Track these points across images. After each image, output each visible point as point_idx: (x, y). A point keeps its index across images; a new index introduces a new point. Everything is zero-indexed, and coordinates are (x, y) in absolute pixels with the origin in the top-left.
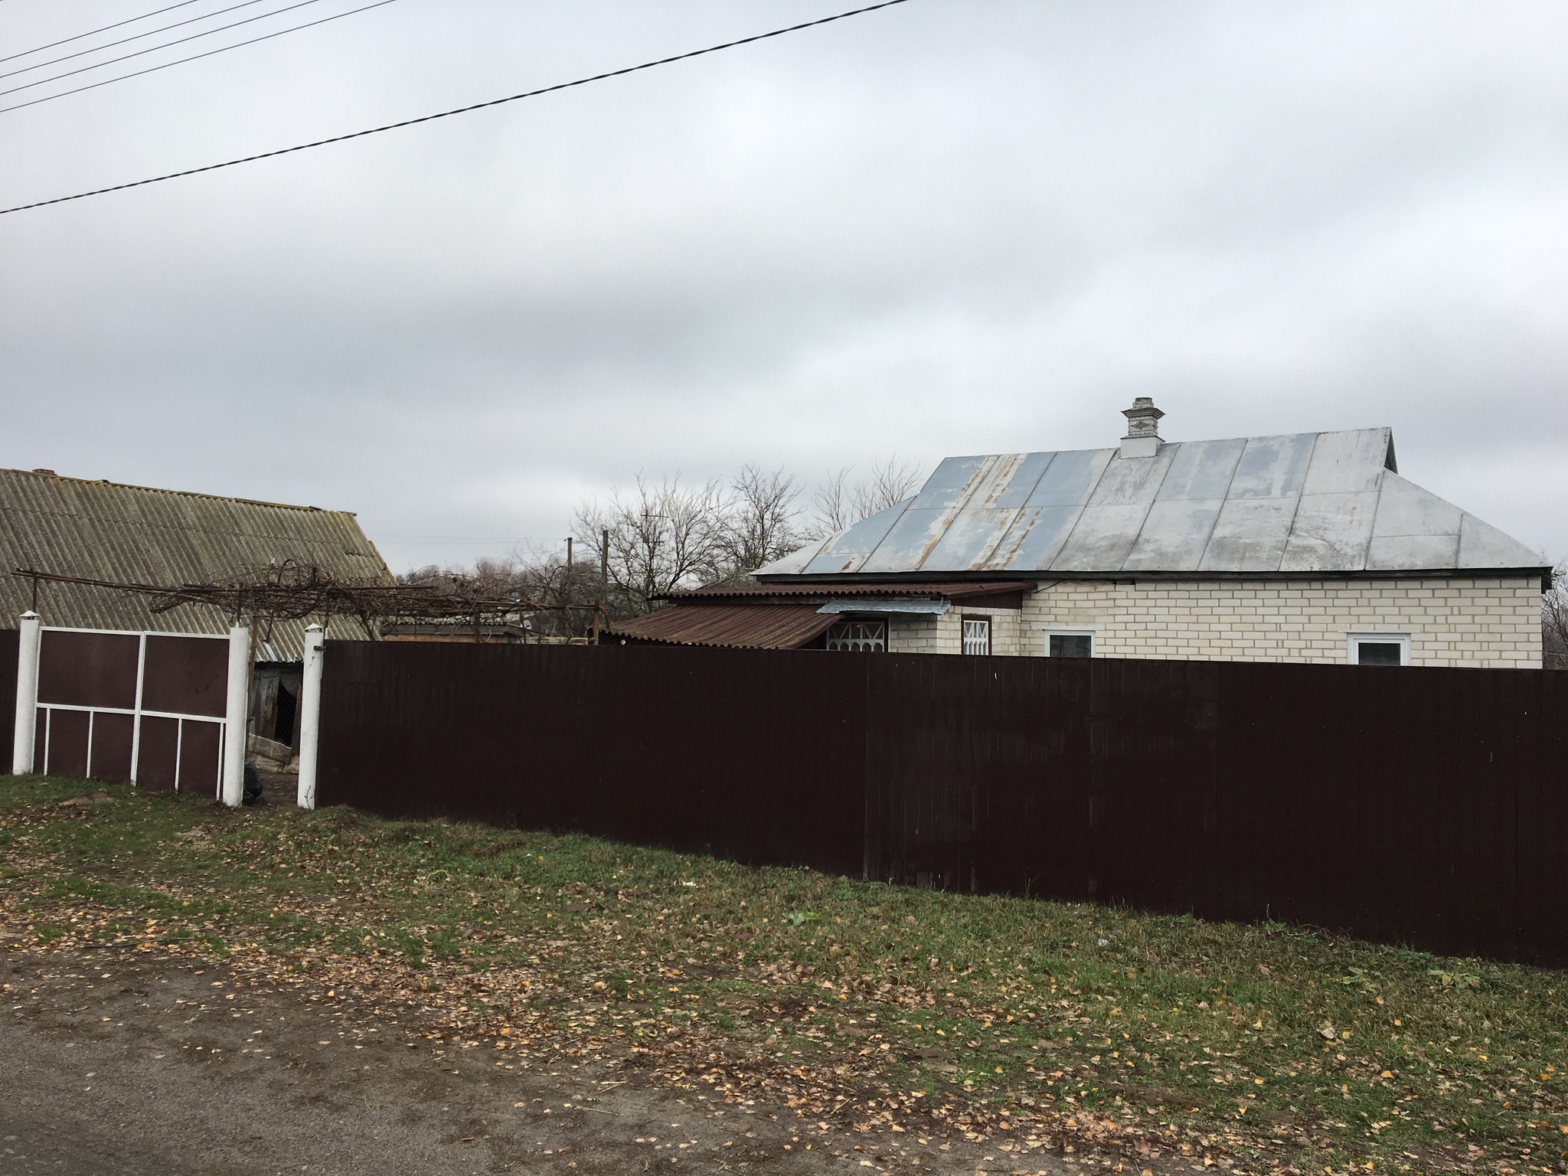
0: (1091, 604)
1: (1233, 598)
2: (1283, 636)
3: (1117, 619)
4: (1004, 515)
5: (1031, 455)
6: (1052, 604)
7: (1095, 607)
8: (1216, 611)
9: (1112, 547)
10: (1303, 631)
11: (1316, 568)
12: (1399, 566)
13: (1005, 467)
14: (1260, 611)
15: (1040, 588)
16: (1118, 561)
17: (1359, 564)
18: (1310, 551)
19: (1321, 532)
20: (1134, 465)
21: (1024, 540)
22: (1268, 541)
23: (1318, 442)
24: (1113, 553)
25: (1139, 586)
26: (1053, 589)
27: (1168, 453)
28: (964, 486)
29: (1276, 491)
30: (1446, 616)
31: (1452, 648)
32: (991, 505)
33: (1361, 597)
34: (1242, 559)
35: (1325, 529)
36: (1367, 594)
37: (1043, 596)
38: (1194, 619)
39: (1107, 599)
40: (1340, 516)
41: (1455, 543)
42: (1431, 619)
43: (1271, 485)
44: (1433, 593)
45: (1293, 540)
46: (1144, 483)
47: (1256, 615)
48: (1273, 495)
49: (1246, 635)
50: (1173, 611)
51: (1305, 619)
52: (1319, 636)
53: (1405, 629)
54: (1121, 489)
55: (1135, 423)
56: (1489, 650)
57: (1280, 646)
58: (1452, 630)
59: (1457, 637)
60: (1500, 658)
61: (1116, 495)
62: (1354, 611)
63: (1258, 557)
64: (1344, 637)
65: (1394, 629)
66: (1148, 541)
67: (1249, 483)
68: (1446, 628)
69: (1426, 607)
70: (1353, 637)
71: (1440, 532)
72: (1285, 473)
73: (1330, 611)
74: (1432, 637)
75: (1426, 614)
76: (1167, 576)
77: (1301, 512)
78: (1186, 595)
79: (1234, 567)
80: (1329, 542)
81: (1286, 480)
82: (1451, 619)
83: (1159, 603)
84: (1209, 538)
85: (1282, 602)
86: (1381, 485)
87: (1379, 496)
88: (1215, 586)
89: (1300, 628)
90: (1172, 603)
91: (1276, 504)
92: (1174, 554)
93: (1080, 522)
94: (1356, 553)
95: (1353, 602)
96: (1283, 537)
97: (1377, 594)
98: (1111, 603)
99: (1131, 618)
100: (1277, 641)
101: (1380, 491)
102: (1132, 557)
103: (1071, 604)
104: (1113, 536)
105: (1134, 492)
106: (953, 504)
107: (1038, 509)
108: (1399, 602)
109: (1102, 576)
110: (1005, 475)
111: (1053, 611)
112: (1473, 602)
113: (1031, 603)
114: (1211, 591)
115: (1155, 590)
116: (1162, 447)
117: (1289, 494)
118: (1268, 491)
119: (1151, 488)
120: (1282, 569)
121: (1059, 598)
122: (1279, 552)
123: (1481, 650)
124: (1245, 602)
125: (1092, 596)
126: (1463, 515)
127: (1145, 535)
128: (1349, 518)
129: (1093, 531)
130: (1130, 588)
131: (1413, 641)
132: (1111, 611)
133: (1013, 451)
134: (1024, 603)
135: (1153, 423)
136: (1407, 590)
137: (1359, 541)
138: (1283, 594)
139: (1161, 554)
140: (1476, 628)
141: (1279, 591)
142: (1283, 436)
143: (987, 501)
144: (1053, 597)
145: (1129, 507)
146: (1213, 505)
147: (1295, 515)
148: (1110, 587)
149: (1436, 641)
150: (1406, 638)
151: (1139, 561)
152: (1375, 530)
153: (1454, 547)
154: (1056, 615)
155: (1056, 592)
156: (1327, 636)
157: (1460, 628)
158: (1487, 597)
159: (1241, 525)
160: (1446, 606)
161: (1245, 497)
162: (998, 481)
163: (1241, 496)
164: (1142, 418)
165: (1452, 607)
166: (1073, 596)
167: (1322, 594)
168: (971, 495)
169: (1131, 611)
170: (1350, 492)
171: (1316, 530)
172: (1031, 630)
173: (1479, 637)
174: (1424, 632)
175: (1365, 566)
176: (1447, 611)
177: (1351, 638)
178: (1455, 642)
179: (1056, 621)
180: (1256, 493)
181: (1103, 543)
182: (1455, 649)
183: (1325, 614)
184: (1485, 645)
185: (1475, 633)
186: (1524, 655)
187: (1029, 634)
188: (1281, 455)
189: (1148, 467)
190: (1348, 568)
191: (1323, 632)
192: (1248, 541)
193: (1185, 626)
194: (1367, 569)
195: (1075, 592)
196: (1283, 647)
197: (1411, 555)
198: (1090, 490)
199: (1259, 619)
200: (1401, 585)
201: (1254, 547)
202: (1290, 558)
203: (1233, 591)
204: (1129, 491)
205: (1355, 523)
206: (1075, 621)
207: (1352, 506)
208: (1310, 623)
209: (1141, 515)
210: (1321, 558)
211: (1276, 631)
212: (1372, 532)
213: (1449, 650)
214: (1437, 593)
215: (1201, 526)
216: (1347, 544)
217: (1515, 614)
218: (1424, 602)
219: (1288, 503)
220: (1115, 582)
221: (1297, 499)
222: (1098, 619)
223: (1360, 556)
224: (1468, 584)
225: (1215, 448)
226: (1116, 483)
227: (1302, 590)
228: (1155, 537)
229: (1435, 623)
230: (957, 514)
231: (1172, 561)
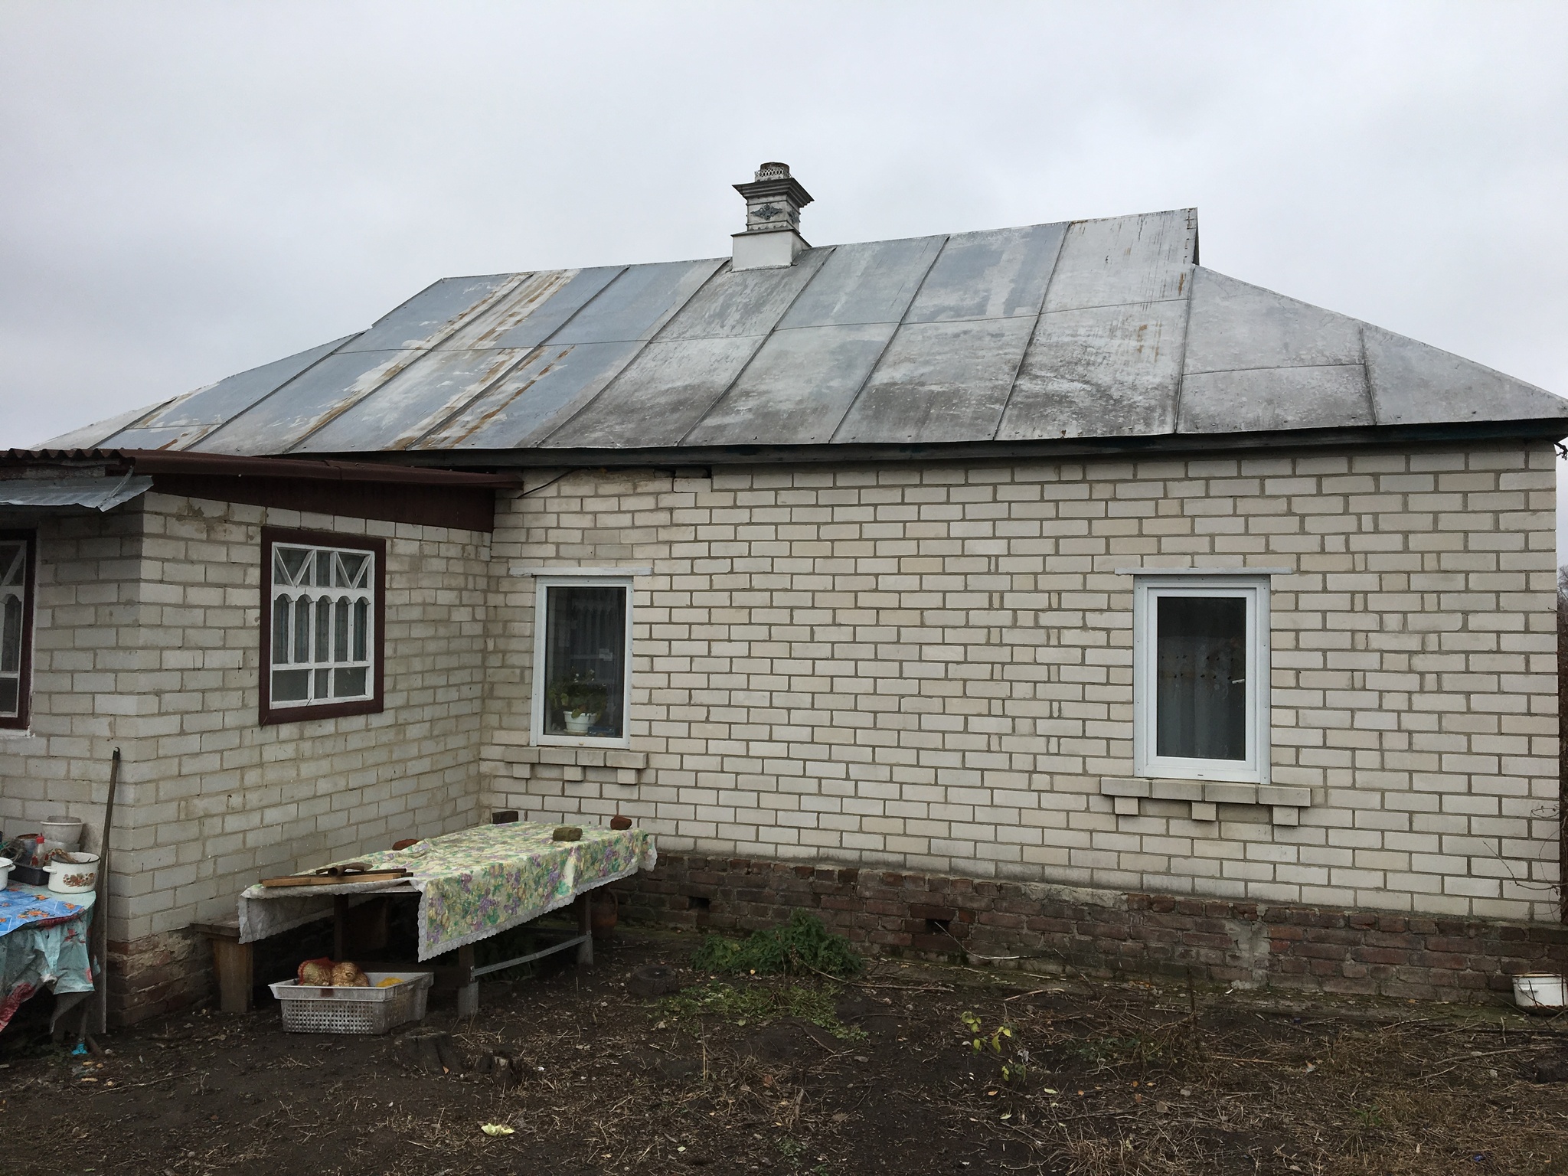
0: (626, 520)
1: (903, 503)
2: (1003, 583)
3: (679, 550)
4: (501, 358)
5: (585, 271)
6: (551, 520)
7: (633, 527)
8: (870, 531)
9: (675, 407)
10: (1044, 572)
11: (1072, 432)
12: (1248, 424)
13: (536, 289)
14: (957, 530)
15: (528, 488)
16: (679, 430)
17: (1163, 422)
18: (1060, 402)
19: (1080, 369)
20: (751, 281)
21: (518, 398)
22: (975, 388)
23: (1069, 235)
24: (676, 416)
25: (719, 482)
26: (552, 491)
27: (814, 262)
28: (453, 316)
29: (995, 307)
30: (1347, 535)
31: (1359, 606)
32: (488, 344)
33: (1165, 497)
34: (923, 421)
35: (1088, 364)
36: (1178, 489)
37: (533, 504)
38: (825, 548)
39: (658, 509)
40: (1116, 342)
41: (1360, 379)
42: (1312, 543)
43: (986, 299)
44: (1319, 486)
45: (1025, 384)
46: (764, 303)
47: (949, 538)
48: (988, 315)
49: (929, 582)
50: (785, 532)
51: (1048, 546)
52: (1076, 582)
53: (1256, 566)
54: (721, 315)
55: (757, 208)
56: (1439, 611)
57: (996, 604)
58: (1360, 567)
59: (1369, 582)
60: (1464, 629)
61: (710, 323)
62: (1149, 527)
63: (957, 417)
64: (1128, 582)
65: (1234, 565)
66: (747, 394)
67: (948, 298)
68: (1345, 562)
69: (1303, 517)
70: (1145, 585)
71: (1321, 360)
72: (1012, 281)
73: (1099, 527)
74: (1316, 582)
75: (1303, 531)
76: (774, 457)
77: (1040, 338)
78: (810, 498)
79: (906, 435)
80: (1098, 386)
81: (1013, 291)
82: (1357, 543)
83: (759, 515)
84: (865, 385)
85: (1000, 510)
86: (1191, 290)
87: (1189, 306)
88: (869, 479)
89: (1036, 565)
90: (782, 515)
91: (993, 327)
92: (791, 415)
93: (634, 366)
94: (1153, 402)
95: (1147, 508)
96: (1005, 379)
97: (1197, 488)
98: (663, 518)
99: (702, 549)
100: (991, 593)
101: (1189, 299)
102: (711, 422)
103: (586, 521)
104: (686, 388)
105: (741, 318)
106: (416, 343)
107: (565, 348)
108: (1244, 506)
109: (644, 459)
110: (531, 301)
111: (553, 535)
112: (1405, 504)
113: (511, 520)
114: (860, 488)
115: (751, 489)
116: (804, 253)
117: (1019, 311)
118: (981, 309)
119: (770, 315)
120: (1003, 437)
121: (564, 508)
122: (997, 406)
123: (1423, 611)
124: (927, 512)
125: (629, 503)
126: (1363, 330)
127: (744, 384)
128: (1133, 343)
129: (652, 380)
130: (701, 486)
131: (1273, 593)
132: (664, 535)
133: (558, 267)
134: (498, 520)
135: (788, 209)
136: (1262, 479)
137: (1157, 380)
138: (1004, 493)
139: (766, 415)
140: (1411, 562)
141: (995, 486)
142: (1009, 230)
143: (481, 339)
144: (554, 506)
145: (725, 341)
146: (878, 335)
147: (1030, 343)
148: (662, 484)
149: (1325, 590)
150: (1261, 587)
151: (721, 428)
152: (1187, 361)
153: (1361, 386)
154: (558, 545)
155: (559, 496)
156: (1093, 582)
157: (1375, 563)
158: (1436, 491)
159: (927, 363)
160: (1346, 512)
161: (938, 319)
162: (516, 309)
163: (931, 318)
164: (771, 199)
165: (1359, 516)
166: (592, 505)
167: (1082, 491)
168: (458, 331)
169: (704, 533)
170: (1133, 304)
171: (1067, 367)
172: (509, 576)
173: (1418, 582)
174: (1299, 571)
175: (1176, 425)
176: (1349, 524)
177: (1142, 590)
178: (1366, 593)
179: (558, 557)
180: (958, 313)
181: (663, 400)
182: (1366, 610)
183: (1090, 535)
184: (1431, 600)
185: (1408, 573)
186: (1517, 622)
187: (505, 585)
188: (1005, 257)
189: (774, 281)
190: (1140, 430)
191: (1085, 574)
192: (936, 388)
193: (806, 565)
194: (1181, 430)
195: (596, 496)
196: (1002, 608)
197: (1270, 402)
198: (667, 318)
199: (955, 547)
200: (1250, 468)
201: (950, 399)
202: (1019, 417)
203: (903, 487)
204: (734, 316)
205: (1146, 351)
206: (594, 557)
207: (1137, 324)
208: (1057, 554)
209: (746, 352)
210: (1080, 414)
211: (989, 573)
212: (1183, 364)
213: (1352, 610)
214: (1328, 485)
215: (850, 365)
216: (1134, 387)
217: (1497, 530)
218: (1298, 506)
219: (1016, 328)
220: (672, 472)
221: (1034, 319)
222: (639, 552)
223: (1164, 410)
224: (1393, 463)
225: (892, 252)
226: (716, 306)
227: (1042, 484)
228: (763, 388)
229: (1323, 551)
230: (419, 359)
231: (784, 427)
